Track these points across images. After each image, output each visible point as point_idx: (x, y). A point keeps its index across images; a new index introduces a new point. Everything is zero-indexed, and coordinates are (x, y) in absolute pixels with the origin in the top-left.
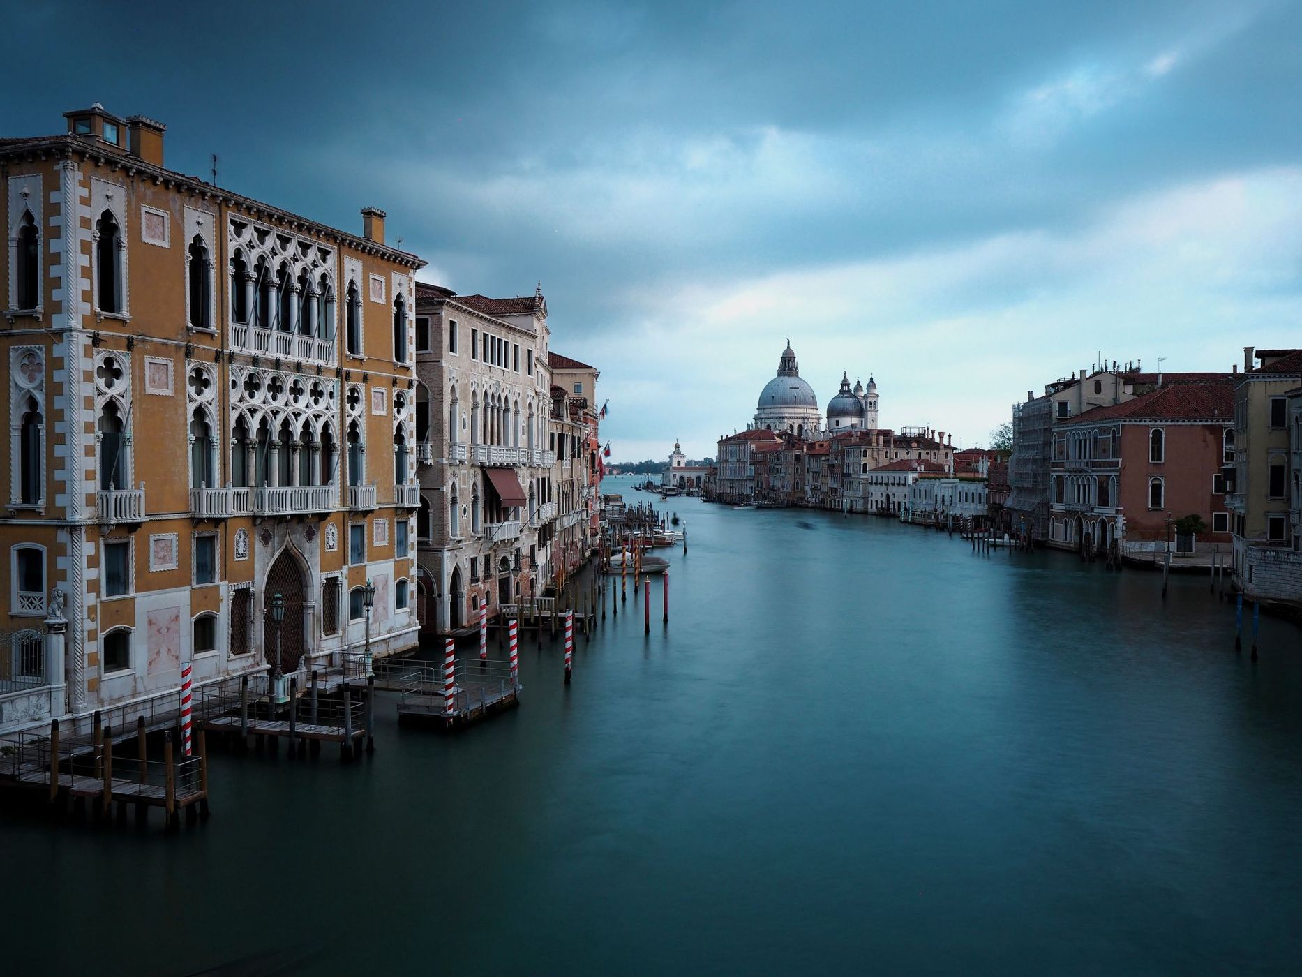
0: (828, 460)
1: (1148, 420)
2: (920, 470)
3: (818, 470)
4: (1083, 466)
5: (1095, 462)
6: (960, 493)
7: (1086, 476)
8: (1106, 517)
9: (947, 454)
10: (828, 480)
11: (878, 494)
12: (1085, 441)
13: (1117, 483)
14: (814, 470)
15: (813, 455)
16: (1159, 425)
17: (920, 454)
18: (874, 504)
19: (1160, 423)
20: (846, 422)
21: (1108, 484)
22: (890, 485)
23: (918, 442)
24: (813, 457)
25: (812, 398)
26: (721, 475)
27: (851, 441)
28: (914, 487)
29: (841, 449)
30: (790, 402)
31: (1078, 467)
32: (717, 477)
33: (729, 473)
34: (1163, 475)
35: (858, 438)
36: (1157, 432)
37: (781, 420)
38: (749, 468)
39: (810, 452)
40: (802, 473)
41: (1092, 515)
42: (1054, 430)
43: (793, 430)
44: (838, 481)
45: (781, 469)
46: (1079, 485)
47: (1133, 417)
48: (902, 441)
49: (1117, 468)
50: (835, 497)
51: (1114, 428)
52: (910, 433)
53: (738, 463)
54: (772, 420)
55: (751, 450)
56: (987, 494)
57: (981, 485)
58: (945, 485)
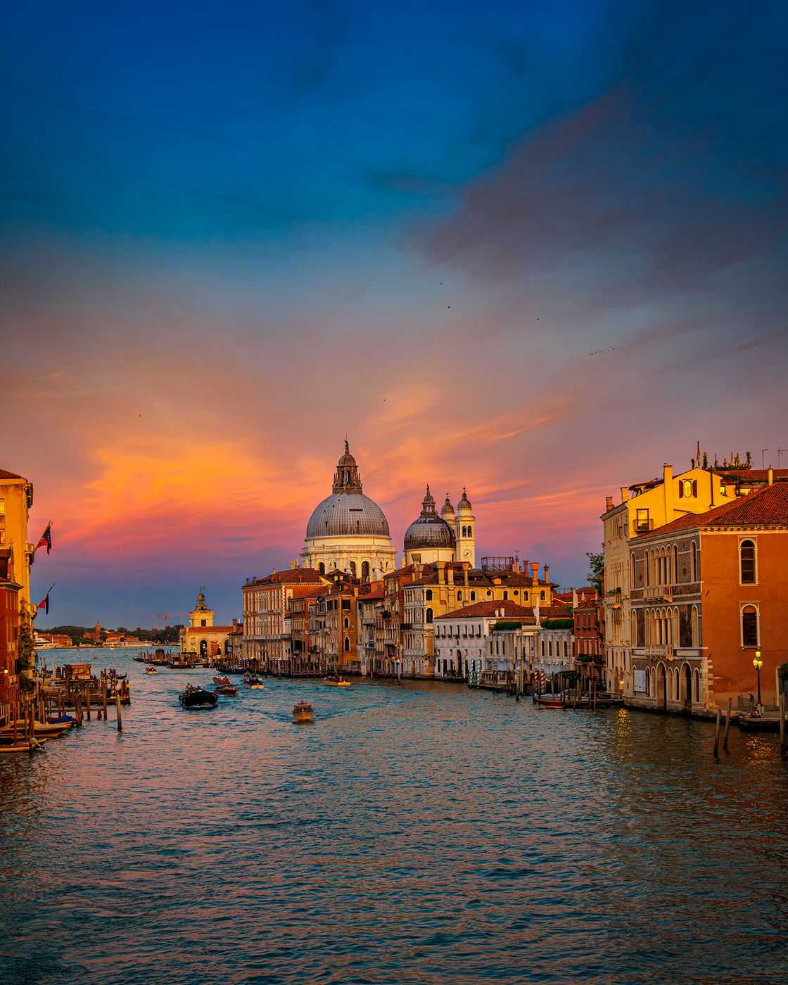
0: (383, 606)
1: (735, 528)
2: (500, 615)
3: (372, 622)
4: (661, 594)
5: (676, 587)
6: (543, 642)
7: (666, 607)
8: (689, 661)
9: (543, 593)
10: (385, 635)
11: (447, 651)
13: (699, 614)
14: (368, 622)
15: (366, 601)
16: (751, 534)
17: (506, 594)
18: (442, 664)
19: (752, 532)
20: (429, 556)
21: (690, 616)
22: (461, 637)
23: (503, 578)
24: (366, 604)
25: (381, 524)
26: (249, 634)
27: (412, 579)
28: (490, 639)
29: (399, 591)
30: (351, 530)
31: (656, 595)
32: (244, 638)
33: (258, 631)
34: (758, 602)
35: (421, 574)
36: (748, 544)
37: (338, 556)
38: (284, 623)
39: (362, 597)
40: (353, 627)
41: (674, 660)
42: (631, 547)
43: (355, 569)
44: (396, 635)
45: (324, 622)
46: (660, 621)
47: (716, 524)
48: (481, 577)
49: (699, 594)
50: (394, 658)
51: (694, 541)
52: (493, 566)
53: (269, 617)
54: (326, 556)
55: (287, 597)
56: (573, 643)
57: (567, 631)
58: (526, 634)
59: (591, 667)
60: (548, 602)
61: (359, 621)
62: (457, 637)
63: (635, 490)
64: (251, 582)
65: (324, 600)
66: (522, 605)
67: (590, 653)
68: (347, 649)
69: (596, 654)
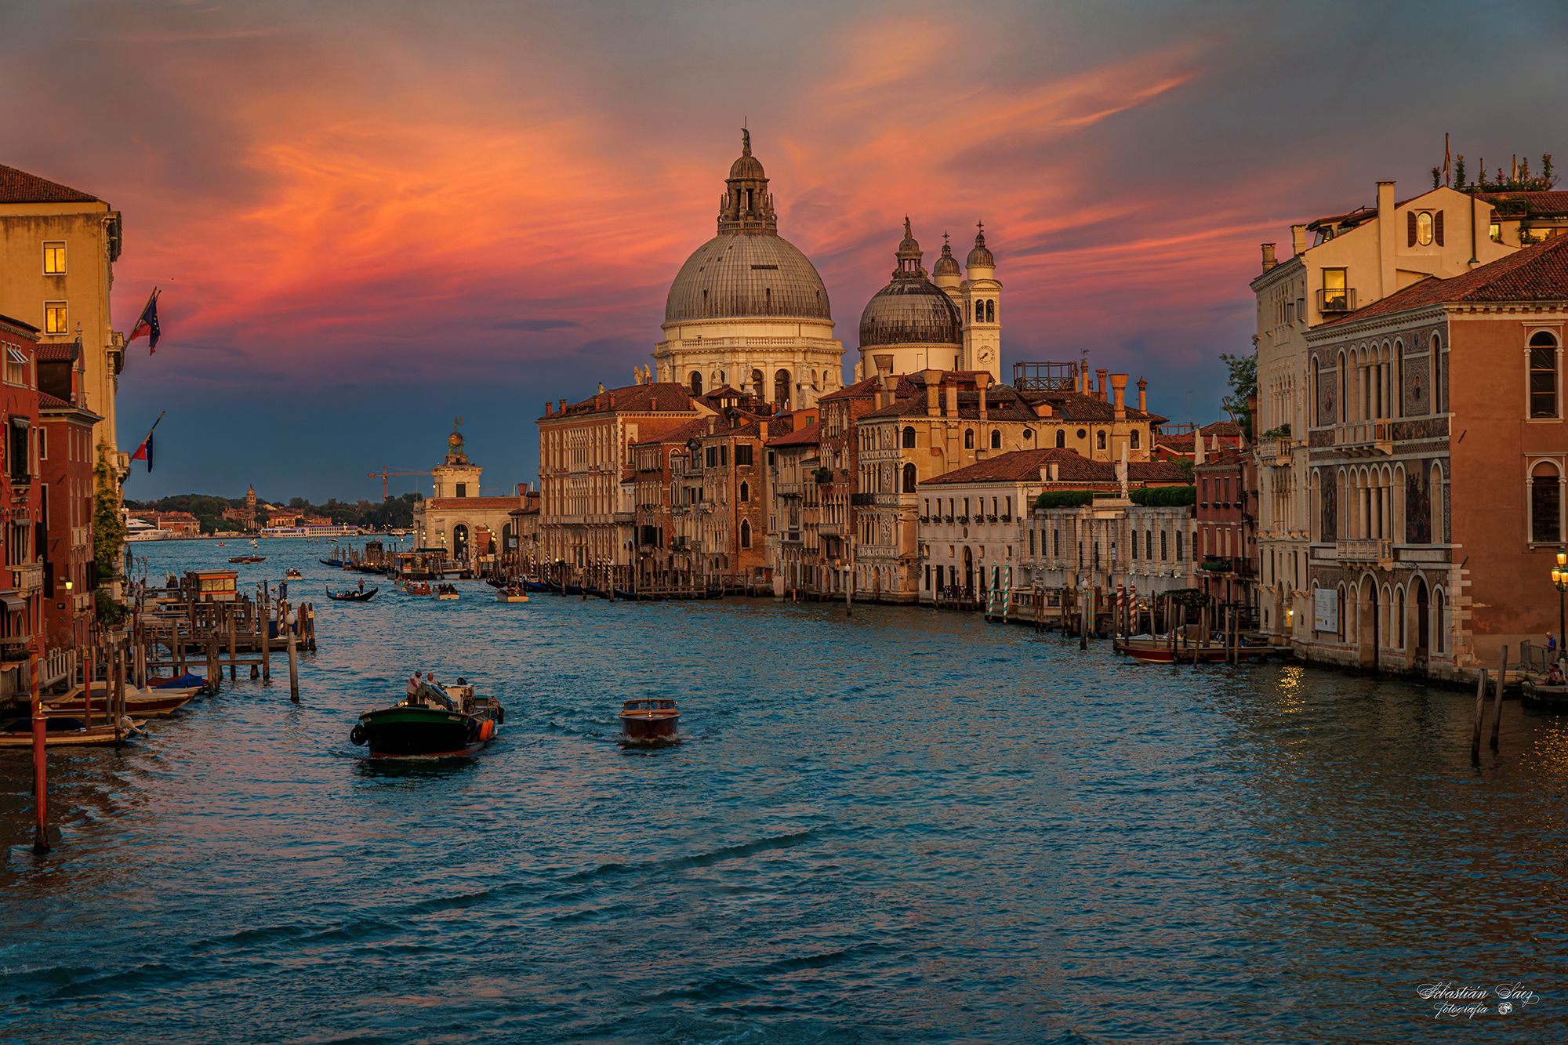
0: (817, 459)
1: (1519, 308)
2: (1049, 478)
3: (796, 490)
4: (1370, 438)
5: (1401, 425)
6: (1134, 533)
7: (1380, 464)
8: (1424, 570)
9: (1135, 435)
10: (821, 516)
11: (943, 548)
12: (1379, 368)
13: (1446, 477)
14: (787, 490)
15: (783, 448)
16: (1551, 319)
17: (1061, 435)
18: (934, 575)
19: (1552, 316)
20: (909, 360)
21: (1426, 483)
22: (973, 522)
23: (1056, 403)
24: (782, 454)
25: (814, 295)
26: (550, 513)
27: (874, 405)
28: (1029, 524)
29: (850, 428)
30: (754, 307)
31: (1360, 440)
32: (540, 521)
33: (569, 507)
34: (1563, 454)
35: (893, 396)
36: (1543, 339)
37: (728, 358)
38: (620, 491)
39: (777, 440)
40: (757, 499)
41: (1394, 569)
42: (1311, 344)
43: (762, 384)
44: (843, 517)
45: (701, 490)
46: (1368, 491)
47: (1481, 300)
48: (1013, 402)
49: (1445, 438)
50: (838, 562)
51: (1435, 332)
52: (1037, 379)
53: (591, 479)
54: (703, 359)
55: (627, 440)
56: (1195, 534)
57: (1182, 510)
58: (1101, 515)
59: (1228, 582)
60: (1145, 453)
61: (769, 488)
62: (965, 520)
63: (1320, 230)
64: (554, 409)
65: (700, 445)
66: (1094, 458)
67: (1228, 554)
68: (746, 543)
69: (1240, 555)
